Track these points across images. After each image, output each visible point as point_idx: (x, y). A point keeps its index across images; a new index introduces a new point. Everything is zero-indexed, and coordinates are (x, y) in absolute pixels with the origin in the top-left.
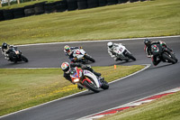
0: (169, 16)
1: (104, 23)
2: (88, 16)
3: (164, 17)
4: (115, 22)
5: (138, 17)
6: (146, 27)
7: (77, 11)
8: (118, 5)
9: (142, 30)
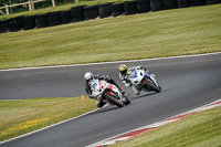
0: (147, 35)
1: (69, 44)
2: (49, 35)
3: (142, 36)
4: (82, 43)
5: (109, 36)
6: (120, 48)
7: (35, 30)
8: (85, 22)
9: (115, 51)
